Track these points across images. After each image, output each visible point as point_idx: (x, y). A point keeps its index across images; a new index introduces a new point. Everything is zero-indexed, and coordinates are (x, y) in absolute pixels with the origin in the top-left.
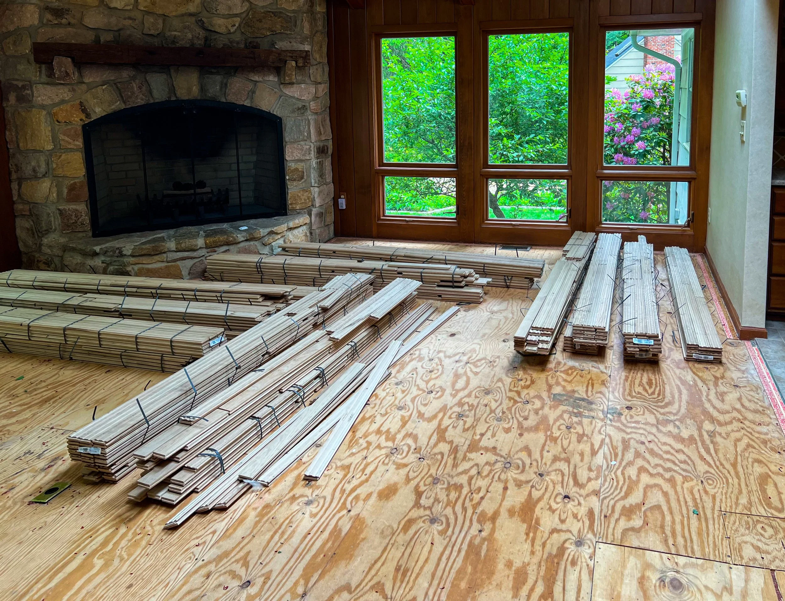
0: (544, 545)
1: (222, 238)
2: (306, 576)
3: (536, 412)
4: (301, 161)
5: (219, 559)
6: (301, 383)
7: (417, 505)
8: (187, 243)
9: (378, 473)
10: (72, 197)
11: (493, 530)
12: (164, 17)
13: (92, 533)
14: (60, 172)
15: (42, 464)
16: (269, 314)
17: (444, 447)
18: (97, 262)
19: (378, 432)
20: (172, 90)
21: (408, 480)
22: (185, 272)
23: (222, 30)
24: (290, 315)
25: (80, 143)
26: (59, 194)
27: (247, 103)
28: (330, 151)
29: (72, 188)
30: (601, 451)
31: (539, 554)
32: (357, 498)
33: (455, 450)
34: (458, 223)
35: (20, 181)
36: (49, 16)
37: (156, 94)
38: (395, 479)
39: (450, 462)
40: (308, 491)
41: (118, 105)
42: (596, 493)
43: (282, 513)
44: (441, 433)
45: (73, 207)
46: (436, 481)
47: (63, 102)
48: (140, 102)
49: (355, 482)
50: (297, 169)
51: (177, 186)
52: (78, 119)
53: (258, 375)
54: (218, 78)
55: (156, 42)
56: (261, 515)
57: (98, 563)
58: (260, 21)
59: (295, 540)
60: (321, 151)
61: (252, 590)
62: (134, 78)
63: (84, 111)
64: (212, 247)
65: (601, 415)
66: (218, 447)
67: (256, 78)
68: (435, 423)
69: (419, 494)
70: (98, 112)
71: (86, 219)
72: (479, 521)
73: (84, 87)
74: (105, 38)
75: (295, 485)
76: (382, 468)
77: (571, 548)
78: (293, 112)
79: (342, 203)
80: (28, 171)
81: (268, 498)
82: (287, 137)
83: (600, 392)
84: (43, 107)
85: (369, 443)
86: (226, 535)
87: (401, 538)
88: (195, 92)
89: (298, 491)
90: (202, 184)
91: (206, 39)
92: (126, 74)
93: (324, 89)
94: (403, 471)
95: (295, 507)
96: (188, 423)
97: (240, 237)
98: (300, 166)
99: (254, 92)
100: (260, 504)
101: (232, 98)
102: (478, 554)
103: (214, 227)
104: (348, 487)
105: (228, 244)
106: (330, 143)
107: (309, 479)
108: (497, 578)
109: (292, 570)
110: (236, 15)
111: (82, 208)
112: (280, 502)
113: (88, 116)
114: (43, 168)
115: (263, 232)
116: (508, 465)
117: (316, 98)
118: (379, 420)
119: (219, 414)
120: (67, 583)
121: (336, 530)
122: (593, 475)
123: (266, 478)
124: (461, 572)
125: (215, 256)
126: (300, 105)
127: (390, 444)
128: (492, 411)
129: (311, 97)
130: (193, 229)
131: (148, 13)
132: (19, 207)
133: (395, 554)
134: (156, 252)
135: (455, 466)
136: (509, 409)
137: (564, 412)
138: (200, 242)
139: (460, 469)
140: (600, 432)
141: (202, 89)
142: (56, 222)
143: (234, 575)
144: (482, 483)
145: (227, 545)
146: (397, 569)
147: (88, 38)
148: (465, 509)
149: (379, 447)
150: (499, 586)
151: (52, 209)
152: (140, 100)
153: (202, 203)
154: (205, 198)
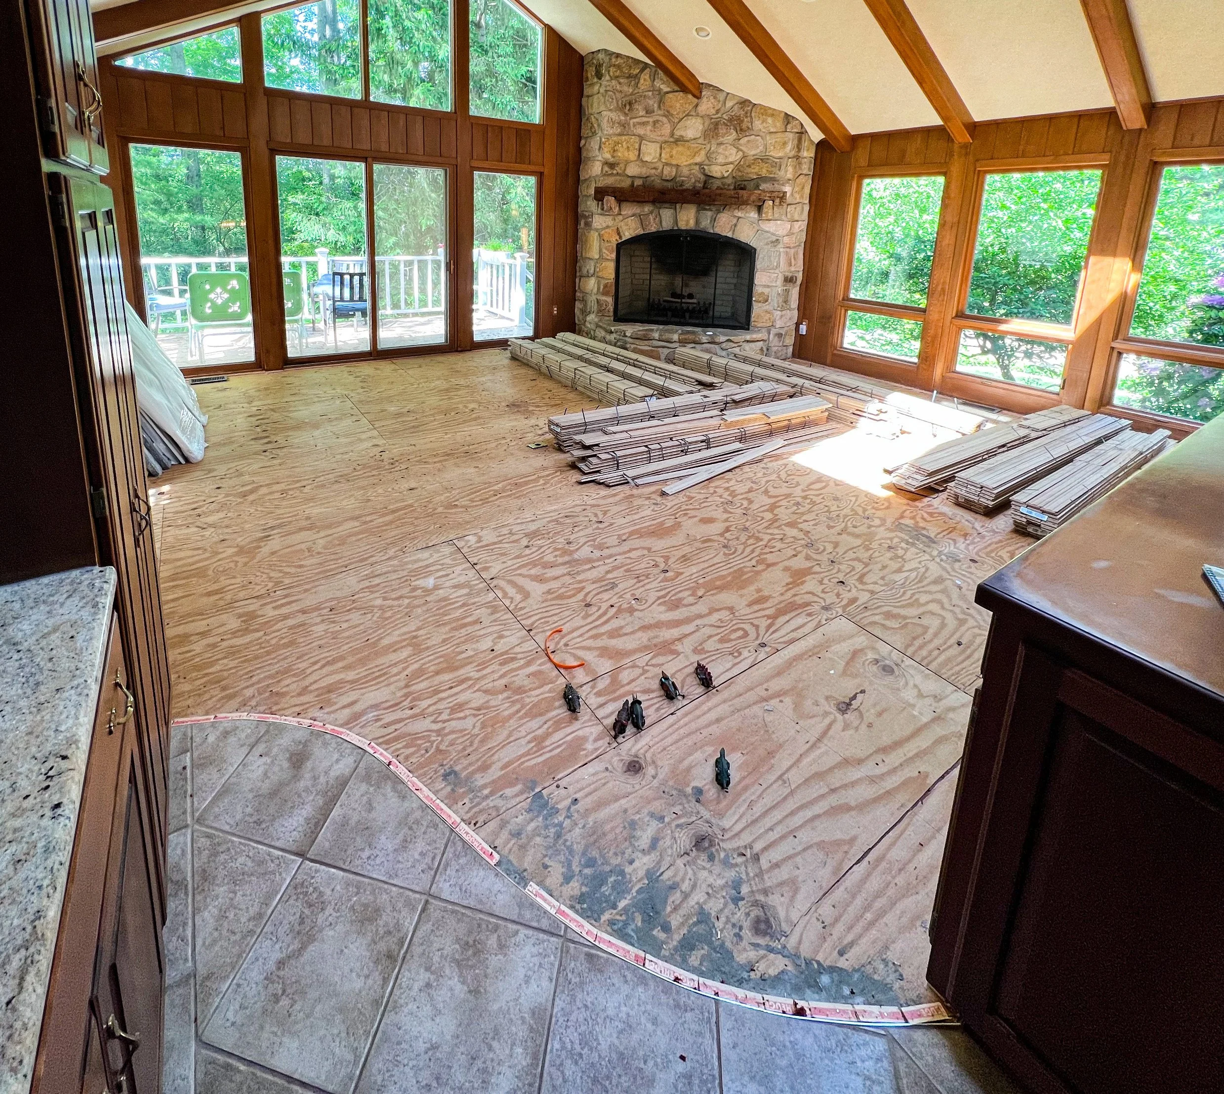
0: (795, 595)
1: (691, 337)
2: (631, 533)
3: (870, 527)
4: (768, 286)
5: (593, 506)
6: (689, 440)
7: (722, 535)
8: (667, 336)
9: (709, 509)
10: (605, 293)
11: (764, 570)
12: (678, 166)
13: (545, 469)
14: (600, 274)
15: (540, 432)
16: (691, 392)
17: (768, 516)
18: (612, 337)
19: (727, 489)
20: (676, 222)
21: (726, 520)
22: (663, 357)
23: (718, 175)
24: (705, 397)
25: (614, 256)
26: (599, 289)
27: (730, 235)
28: (799, 282)
29: (606, 286)
30: (906, 574)
31: (785, 597)
32: (685, 514)
33: (775, 520)
34: (918, 368)
35: (581, 277)
36: (606, 168)
37: (664, 224)
38: (718, 516)
39: (766, 524)
40: (659, 499)
41: (640, 231)
42: (872, 592)
43: (639, 502)
44: (772, 508)
45: (604, 298)
46: (746, 529)
47: (608, 227)
48: (653, 229)
49: (691, 507)
50: (763, 293)
51: (674, 295)
52: (614, 240)
53: (660, 423)
54: (709, 213)
55: (669, 185)
56: (626, 498)
57: (542, 482)
58: (749, 166)
59: (636, 517)
60: (789, 280)
61: (601, 526)
62: (651, 212)
63: (619, 234)
64: (683, 343)
65: (935, 553)
66: (619, 454)
67: (739, 214)
68: (773, 500)
69: (727, 530)
70: (627, 235)
71: (611, 308)
72: (757, 562)
73: (621, 217)
74: (638, 182)
75: (654, 492)
76: (714, 507)
77: (816, 607)
78: (767, 244)
79: (803, 329)
80: (585, 272)
81: (635, 492)
82: (759, 264)
83: (954, 540)
84: (597, 230)
85: (715, 492)
86: (604, 497)
87: (698, 545)
88: (692, 224)
89: (653, 496)
90: (691, 296)
91: (705, 182)
92: (647, 208)
93: (802, 227)
94: (726, 516)
95: (647, 502)
96: (606, 433)
97: (704, 339)
98: (766, 291)
99: (735, 225)
100: (628, 493)
101: (718, 230)
102: (741, 576)
103: (690, 329)
104: (684, 507)
105: (695, 342)
106: (801, 274)
107: (663, 494)
108: (745, 591)
109: (624, 528)
110: (731, 163)
111: (610, 300)
112: (640, 497)
113: (620, 237)
114: (592, 271)
115: (722, 339)
116: (810, 545)
117: (790, 234)
118: (732, 483)
119: (625, 435)
120: (526, 483)
121: (662, 523)
122: (881, 582)
123: (639, 481)
124: (723, 577)
125: (683, 349)
126: (774, 238)
127: (730, 498)
128: (829, 511)
129: (785, 232)
130: (675, 327)
131: (667, 164)
132: (578, 294)
133: (687, 550)
134: (646, 338)
135: (767, 528)
136: (846, 516)
137: (897, 536)
138: (675, 337)
139: (769, 531)
140: (920, 562)
141: (697, 222)
142: (595, 308)
143: (596, 515)
144: (779, 545)
145: (601, 502)
146: (684, 556)
147: (626, 184)
148: (753, 551)
149: (721, 496)
150: (742, 596)
151: (594, 298)
152: (653, 228)
153: (688, 310)
154: (691, 307)
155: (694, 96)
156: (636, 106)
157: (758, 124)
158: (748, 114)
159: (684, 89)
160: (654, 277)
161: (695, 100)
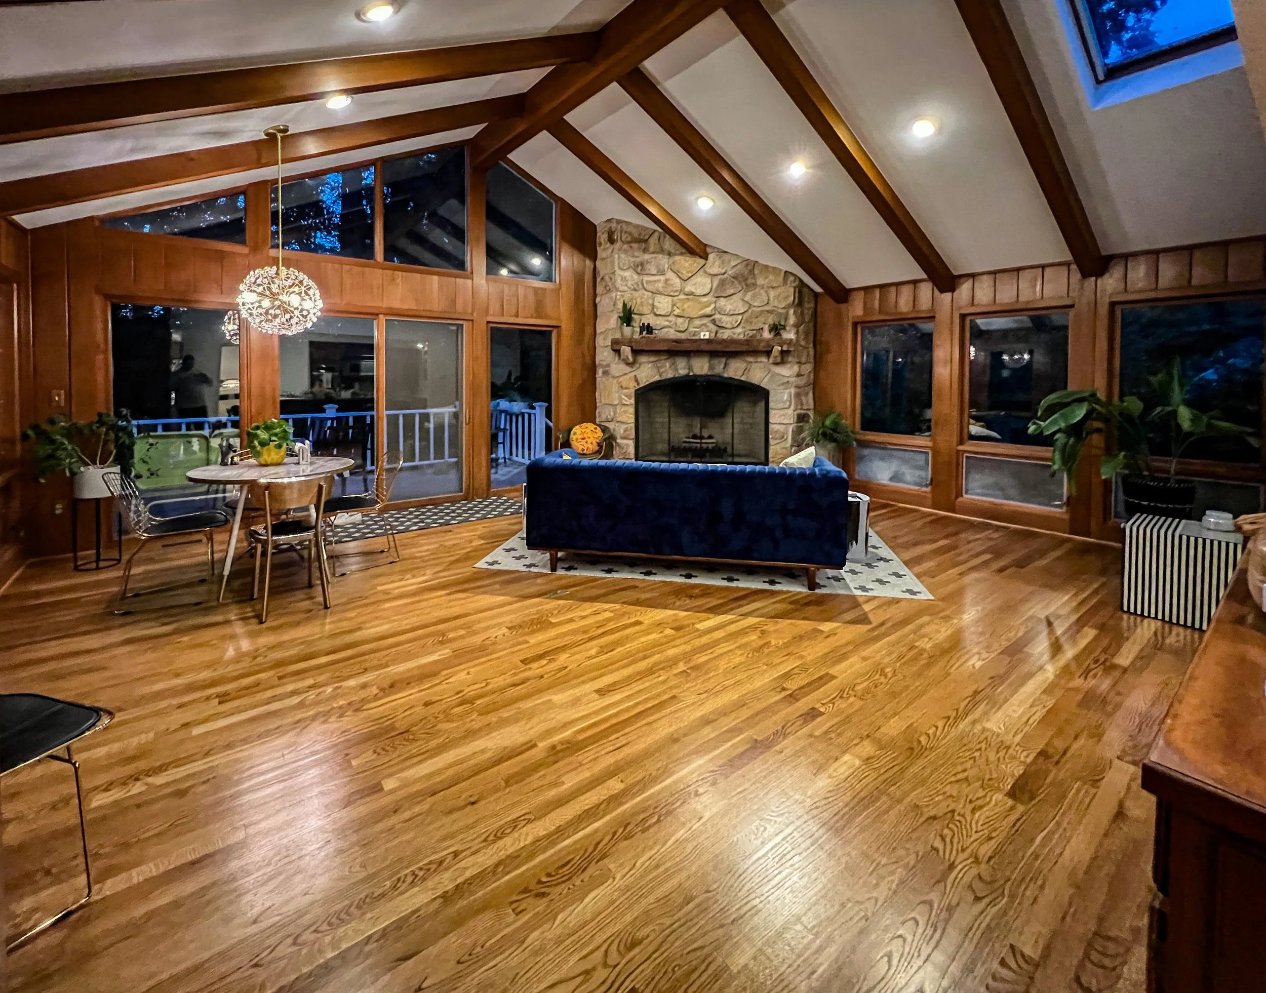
4: (782, 424)
10: (627, 437)
12: (689, 319)
14: (620, 419)
20: (690, 369)
23: (727, 326)
25: (633, 401)
27: (742, 378)
28: (811, 419)
37: (680, 371)
41: (657, 378)
45: (625, 441)
47: (625, 374)
50: (779, 431)
51: (694, 436)
52: (633, 387)
54: (722, 360)
55: (683, 336)
58: (756, 317)
60: (802, 418)
62: (666, 362)
63: (636, 381)
70: (645, 381)
71: (632, 450)
73: (637, 366)
78: (779, 385)
80: (604, 416)
82: (773, 405)
84: (614, 378)
88: (706, 370)
90: (710, 437)
91: (716, 333)
92: (662, 359)
93: (809, 369)
98: (781, 428)
99: (748, 370)
101: (731, 374)
106: (812, 411)
110: (739, 315)
111: (631, 444)
113: (638, 384)
114: (611, 416)
117: (799, 375)
126: (785, 380)
129: (794, 374)
131: (679, 317)
141: (711, 368)
152: (670, 375)
153: (707, 449)
154: (711, 446)
155: (701, 257)
156: (648, 266)
157: (760, 281)
158: (752, 272)
159: (692, 252)
160: (672, 420)
161: (702, 261)
